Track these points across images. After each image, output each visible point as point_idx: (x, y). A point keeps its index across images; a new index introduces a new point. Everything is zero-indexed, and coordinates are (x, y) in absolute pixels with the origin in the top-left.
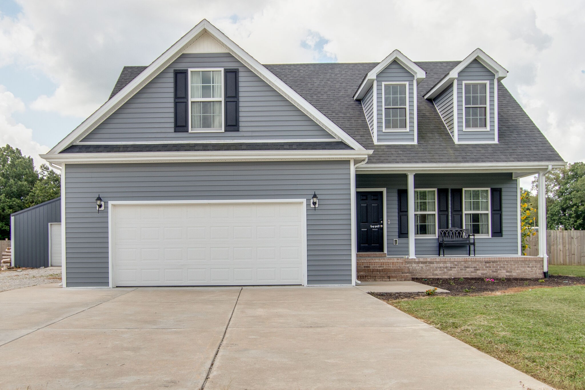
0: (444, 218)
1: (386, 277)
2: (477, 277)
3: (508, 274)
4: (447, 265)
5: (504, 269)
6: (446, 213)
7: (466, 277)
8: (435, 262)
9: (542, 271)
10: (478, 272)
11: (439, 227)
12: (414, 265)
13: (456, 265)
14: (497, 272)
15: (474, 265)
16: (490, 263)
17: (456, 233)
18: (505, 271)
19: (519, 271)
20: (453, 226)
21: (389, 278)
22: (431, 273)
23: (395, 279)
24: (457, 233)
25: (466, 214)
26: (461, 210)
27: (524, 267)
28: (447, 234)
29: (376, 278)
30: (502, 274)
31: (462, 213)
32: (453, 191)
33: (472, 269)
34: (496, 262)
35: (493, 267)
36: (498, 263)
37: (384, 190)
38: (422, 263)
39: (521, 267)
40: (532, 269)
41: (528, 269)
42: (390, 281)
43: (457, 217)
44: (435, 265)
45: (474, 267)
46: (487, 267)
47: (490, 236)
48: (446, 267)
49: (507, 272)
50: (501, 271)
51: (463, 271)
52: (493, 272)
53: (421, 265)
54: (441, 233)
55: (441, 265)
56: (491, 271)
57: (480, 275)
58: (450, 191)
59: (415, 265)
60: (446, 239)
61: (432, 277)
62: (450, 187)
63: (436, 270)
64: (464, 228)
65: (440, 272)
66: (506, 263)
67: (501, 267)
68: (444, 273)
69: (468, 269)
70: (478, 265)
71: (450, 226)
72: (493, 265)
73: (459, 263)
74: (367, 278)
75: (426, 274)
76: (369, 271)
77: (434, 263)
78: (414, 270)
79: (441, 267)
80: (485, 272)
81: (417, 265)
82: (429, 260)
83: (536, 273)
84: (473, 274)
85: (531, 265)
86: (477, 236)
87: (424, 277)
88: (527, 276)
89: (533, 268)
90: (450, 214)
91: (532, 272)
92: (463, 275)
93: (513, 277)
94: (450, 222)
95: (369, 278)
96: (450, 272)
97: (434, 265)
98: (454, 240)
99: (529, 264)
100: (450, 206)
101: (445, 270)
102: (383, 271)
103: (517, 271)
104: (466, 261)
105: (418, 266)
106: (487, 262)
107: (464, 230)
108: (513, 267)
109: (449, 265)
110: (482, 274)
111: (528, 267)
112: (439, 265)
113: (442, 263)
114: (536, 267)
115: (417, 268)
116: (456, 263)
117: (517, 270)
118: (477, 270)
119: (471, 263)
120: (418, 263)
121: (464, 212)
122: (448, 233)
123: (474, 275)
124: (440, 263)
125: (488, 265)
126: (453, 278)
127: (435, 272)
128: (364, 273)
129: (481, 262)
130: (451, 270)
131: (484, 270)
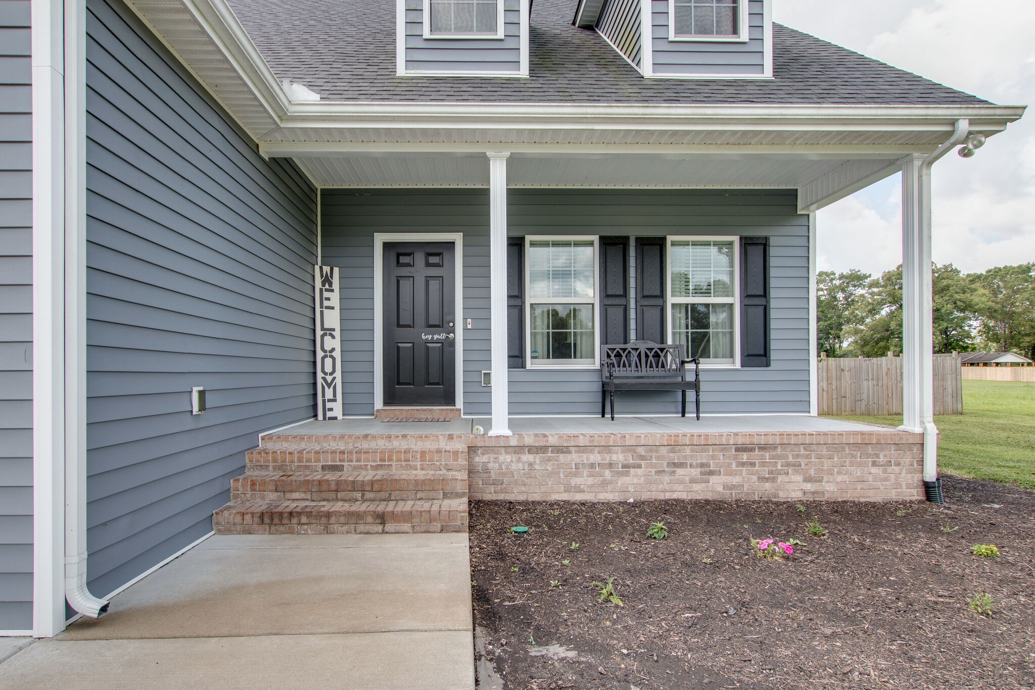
0: (616, 314)
1: (370, 519)
2: (710, 496)
3: (809, 487)
4: (614, 457)
5: (796, 472)
6: (622, 301)
7: (675, 496)
8: (573, 449)
9: (917, 477)
10: (713, 479)
11: (605, 340)
12: (506, 458)
13: (642, 458)
14: (773, 480)
15: (702, 458)
16: (752, 450)
17: (647, 356)
18: (799, 478)
19: (846, 478)
20: (641, 336)
21: (383, 523)
22: (560, 483)
23: (406, 527)
24: (651, 355)
25: (673, 305)
26: (662, 295)
27: (860, 465)
28: (624, 358)
29: (333, 520)
30: (791, 487)
31: (665, 302)
32: (644, 243)
33: (695, 472)
34: (773, 447)
35: (763, 464)
36: (779, 451)
37: (457, 238)
38: (532, 450)
39: (852, 464)
40: (885, 472)
41: (874, 470)
42: (383, 532)
43: (652, 315)
44: (574, 457)
45: (702, 465)
46: (743, 464)
47: (738, 365)
48: (610, 465)
49: (807, 480)
50: (786, 479)
51: (666, 478)
52: (762, 479)
53: (527, 457)
54: (609, 356)
55: (595, 457)
56: (755, 478)
57: (720, 489)
58: (632, 243)
59: (508, 458)
60: (618, 372)
61: (565, 497)
62: (633, 233)
63: (576, 475)
64: (670, 341)
65: (590, 481)
66: (802, 452)
67: (788, 465)
68: (604, 483)
69: (680, 471)
70: (714, 458)
71: (633, 335)
72: (763, 457)
73: (651, 451)
74: (295, 521)
75: (543, 489)
76: (325, 487)
77: (570, 452)
78: (503, 474)
79: (592, 466)
80: (736, 480)
81: (515, 457)
82: (553, 441)
83: (897, 485)
84: (696, 487)
85: (882, 459)
86: (705, 364)
87: (537, 497)
88: (871, 493)
89: (889, 469)
90: (632, 304)
91: (886, 479)
92: (664, 491)
93: (827, 497)
94: (632, 325)
95: (304, 519)
96: (622, 481)
97: (569, 456)
98: (644, 373)
99: (878, 456)
100: (632, 283)
101: (607, 473)
102: (376, 487)
103: (839, 478)
104: (674, 445)
105: (519, 460)
106: (741, 449)
107: (670, 347)
108: (827, 464)
109: (618, 457)
110: (725, 487)
111: (874, 464)
112: (587, 458)
113: (597, 449)
114: (898, 464)
115: (514, 467)
116: (641, 451)
117: (839, 473)
118: (711, 473)
119: (692, 451)
120: (519, 449)
121: (671, 300)
122: (626, 356)
123: (700, 492)
124: (591, 452)
125: (745, 457)
126: (631, 500)
127: (575, 481)
128: (303, 496)
129: (724, 447)
130: (627, 474)
131: (731, 473)
